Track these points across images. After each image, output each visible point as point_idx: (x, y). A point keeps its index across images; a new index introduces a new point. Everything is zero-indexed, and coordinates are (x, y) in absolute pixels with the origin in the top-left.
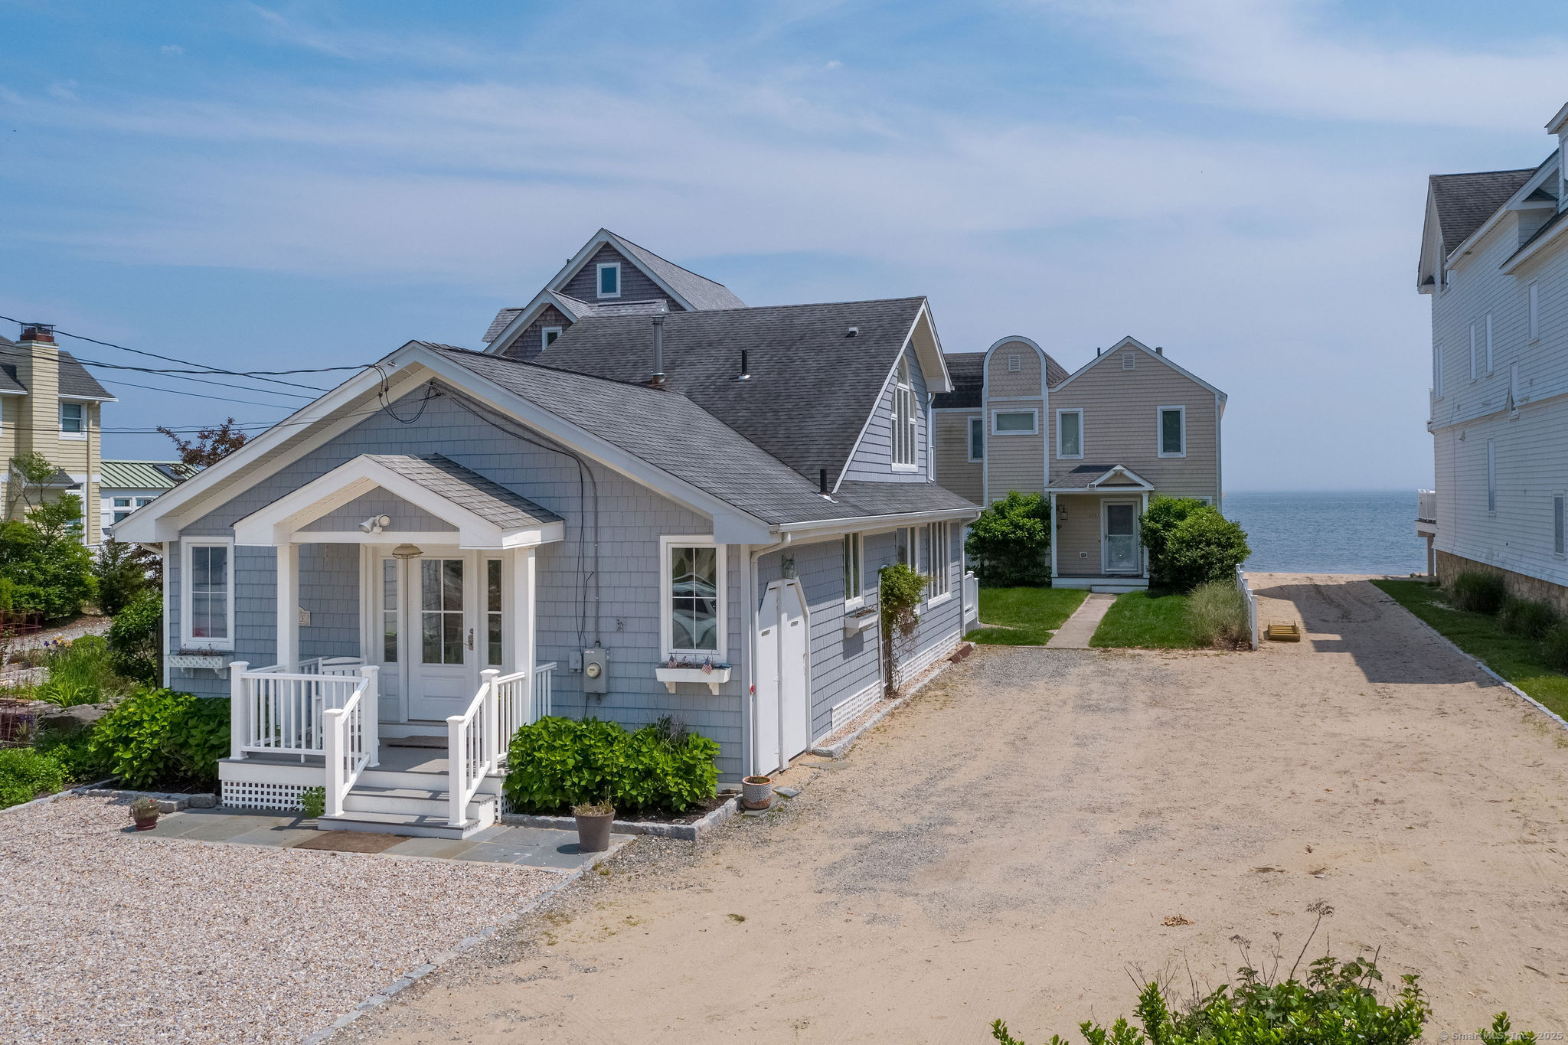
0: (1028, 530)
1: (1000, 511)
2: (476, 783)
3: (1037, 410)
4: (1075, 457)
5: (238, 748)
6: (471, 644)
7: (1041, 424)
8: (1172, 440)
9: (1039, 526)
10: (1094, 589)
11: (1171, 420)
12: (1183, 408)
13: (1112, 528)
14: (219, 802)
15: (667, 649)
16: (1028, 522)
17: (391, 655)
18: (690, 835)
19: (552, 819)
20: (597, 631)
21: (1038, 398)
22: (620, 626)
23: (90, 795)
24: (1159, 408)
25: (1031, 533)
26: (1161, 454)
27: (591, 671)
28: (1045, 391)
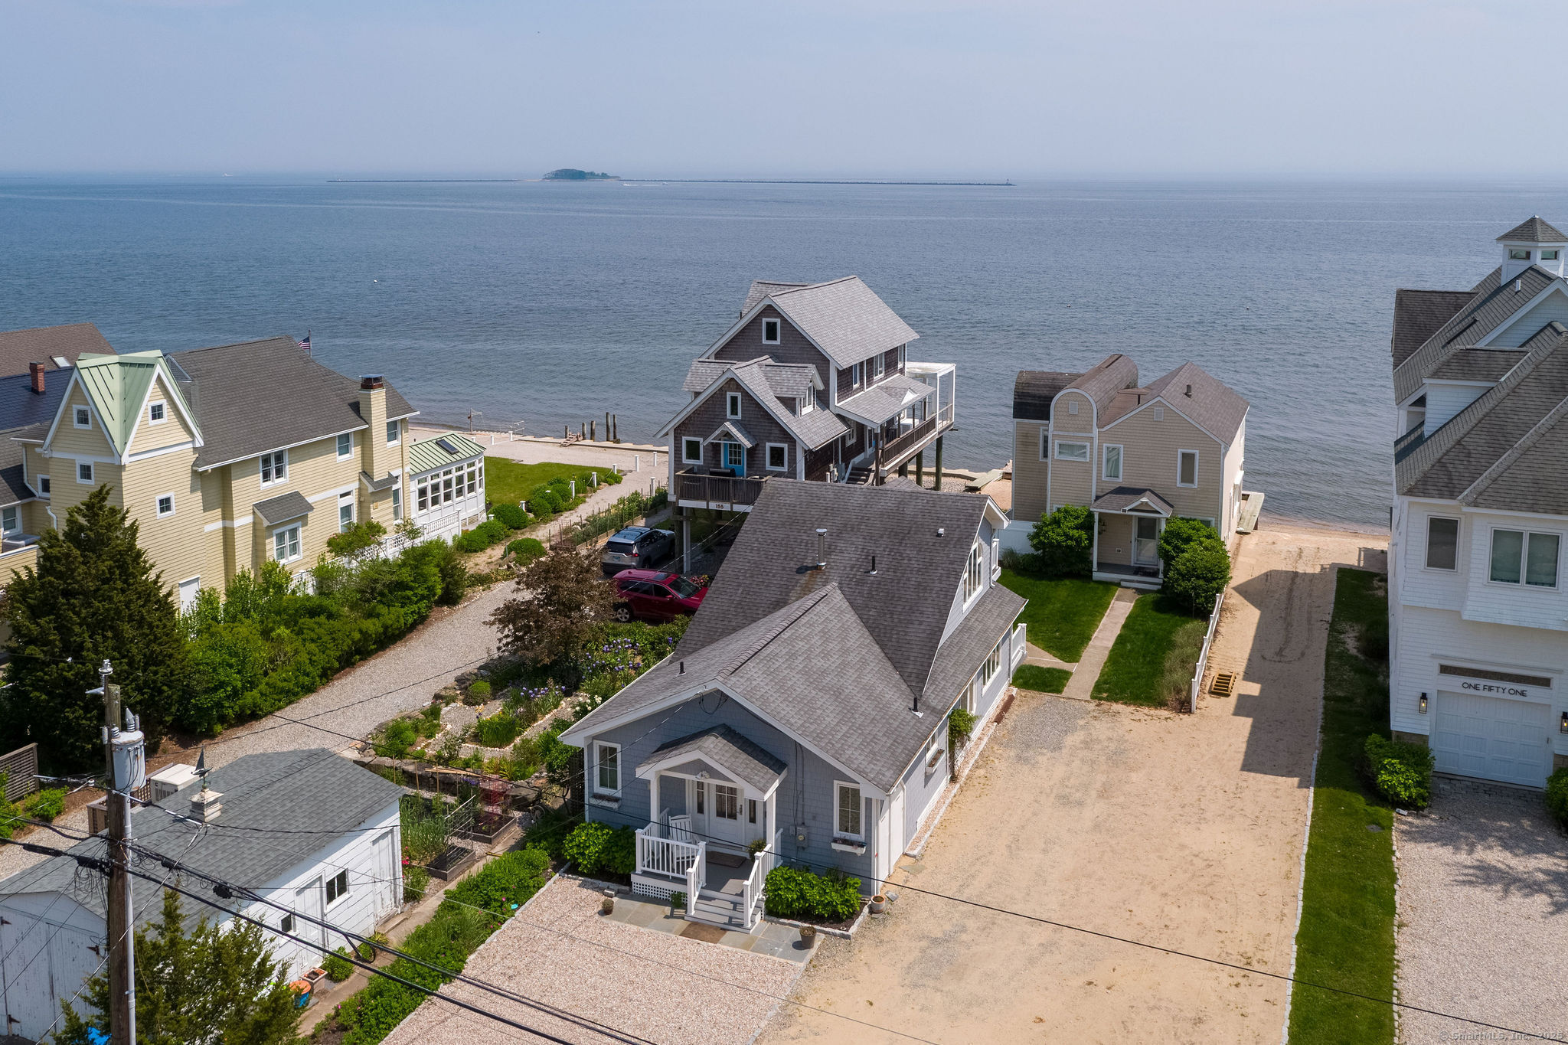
0: (1076, 540)
1: (1056, 522)
2: (754, 904)
3: (1089, 444)
4: (1115, 479)
5: (639, 868)
6: (741, 812)
7: (1091, 455)
8: (1188, 476)
9: (1085, 536)
10: (1123, 584)
11: (1188, 459)
12: (1197, 452)
13: (1141, 534)
14: (631, 891)
15: (837, 832)
16: (1076, 533)
17: (701, 810)
18: (848, 937)
19: (786, 921)
20: (803, 818)
21: (1090, 435)
22: (814, 818)
23: (568, 878)
24: (1179, 450)
25: (1078, 541)
26: (1179, 484)
27: (801, 838)
28: (1096, 431)
